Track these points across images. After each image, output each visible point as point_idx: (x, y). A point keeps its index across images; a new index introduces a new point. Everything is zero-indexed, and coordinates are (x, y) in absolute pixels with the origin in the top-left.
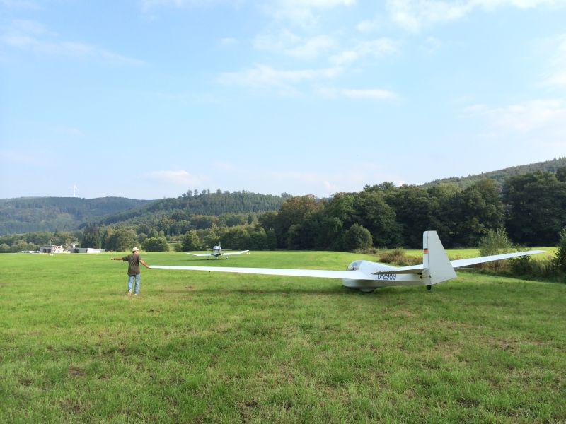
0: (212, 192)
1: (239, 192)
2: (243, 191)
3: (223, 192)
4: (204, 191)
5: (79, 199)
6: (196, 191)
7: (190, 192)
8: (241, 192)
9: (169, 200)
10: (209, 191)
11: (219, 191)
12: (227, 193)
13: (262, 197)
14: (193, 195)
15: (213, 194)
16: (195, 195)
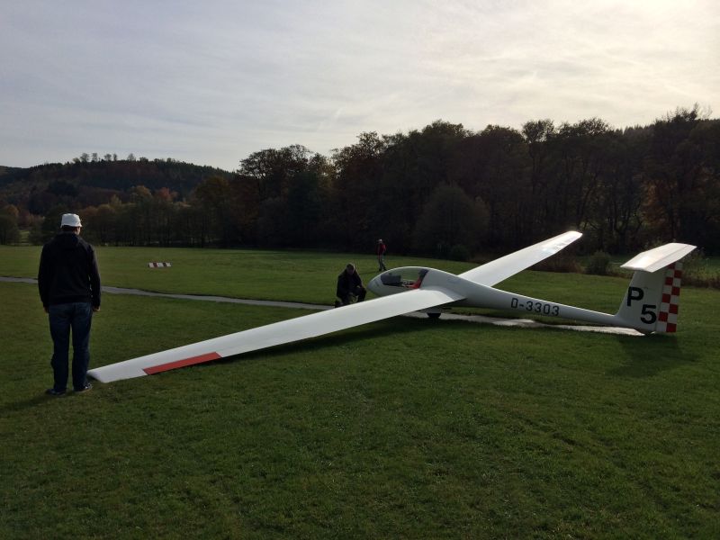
0: (119, 159)
1: (162, 160)
2: (169, 159)
3: (138, 159)
4: (109, 156)
6: (95, 155)
7: (85, 156)
8: (166, 161)
10: (115, 156)
11: (131, 156)
12: (144, 161)
13: (198, 169)
14: (90, 161)
15: (122, 162)
16: (93, 161)
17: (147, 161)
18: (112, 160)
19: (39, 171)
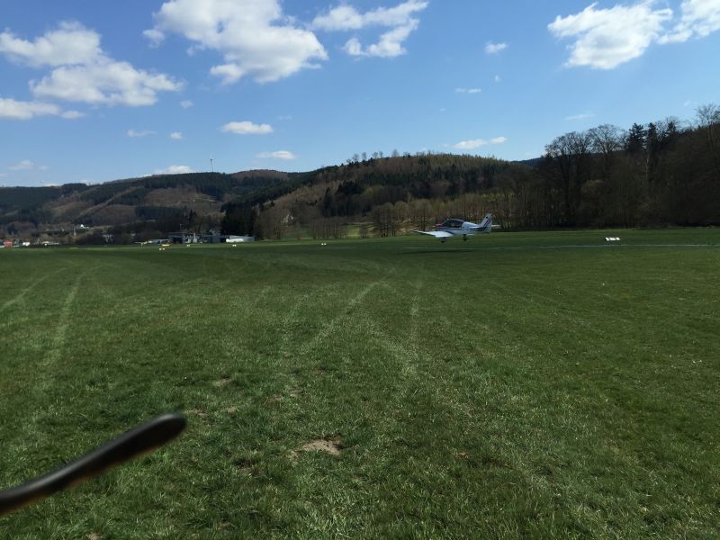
0: (385, 156)
1: (423, 154)
2: (429, 153)
3: (401, 155)
4: (376, 154)
5: (218, 174)
6: (364, 155)
7: (356, 156)
8: (426, 153)
9: (329, 169)
10: (381, 154)
11: (395, 152)
12: (407, 156)
13: (457, 158)
14: (360, 160)
15: (387, 158)
16: (364, 161)
17: (409, 156)
18: (379, 157)
19: (321, 175)
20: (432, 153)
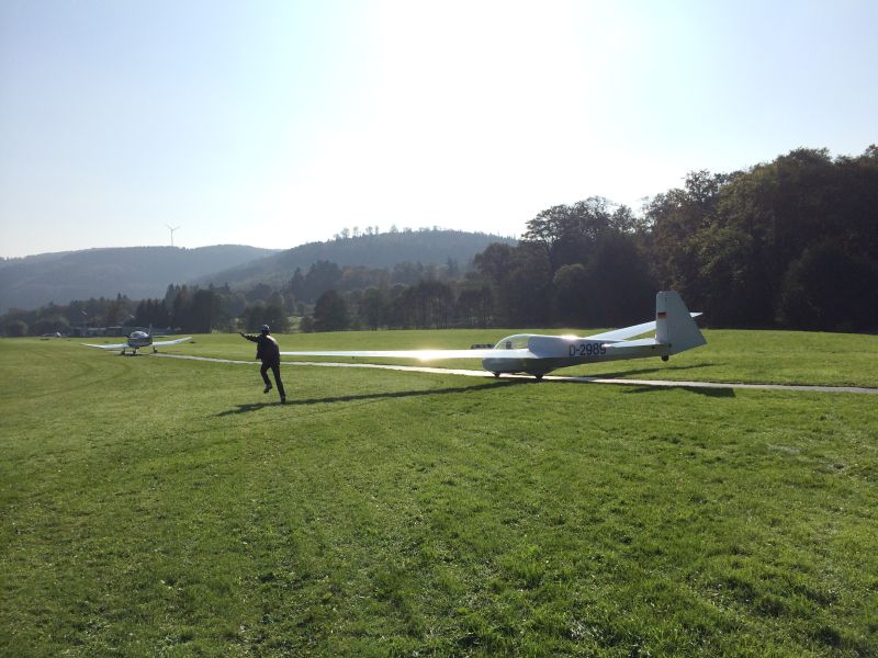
1: (427, 230)
3: (401, 230)
4: (370, 229)
5: (177, 248)
7: (346, 230)
8: (432, 229)
12: (409, 232)
14: (350, 237)
15: (384, 234)
16: (354, 237)
18: (374, 233)
19: (299, 251)
20: (438, 229)
